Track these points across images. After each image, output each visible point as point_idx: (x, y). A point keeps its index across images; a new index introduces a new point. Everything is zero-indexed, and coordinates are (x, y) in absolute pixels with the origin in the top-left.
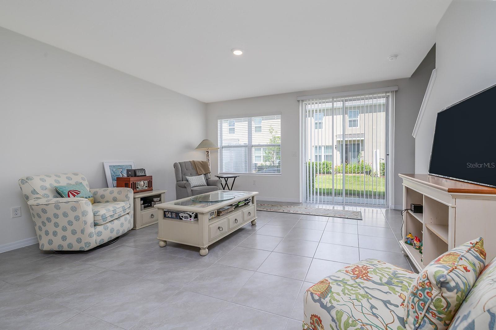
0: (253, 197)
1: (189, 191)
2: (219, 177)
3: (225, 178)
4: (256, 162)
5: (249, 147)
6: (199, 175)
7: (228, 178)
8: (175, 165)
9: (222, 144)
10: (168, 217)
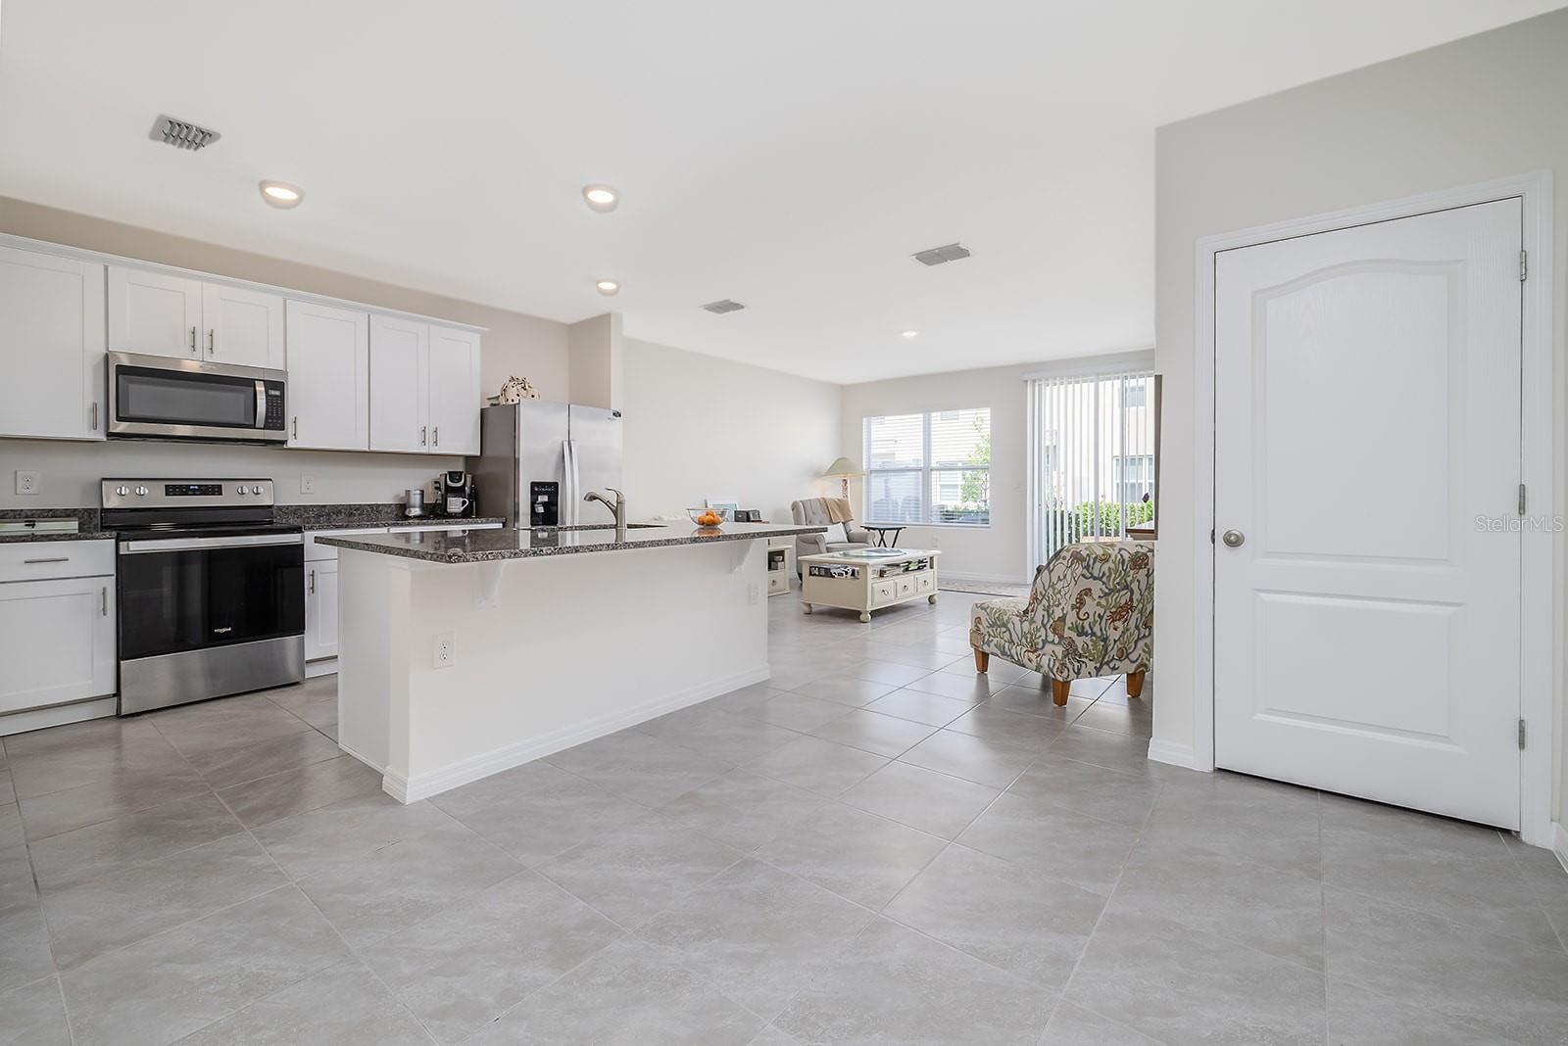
0: (932, 558)
1: (823, 548)
2: (869, 529)
3: (880, 530)
4: (943, 503)
5: (926, 471)
6: (833, 524)
7: (885, 530)
8: (795, 507)
9: (869, 465)
10: (815, 575)
